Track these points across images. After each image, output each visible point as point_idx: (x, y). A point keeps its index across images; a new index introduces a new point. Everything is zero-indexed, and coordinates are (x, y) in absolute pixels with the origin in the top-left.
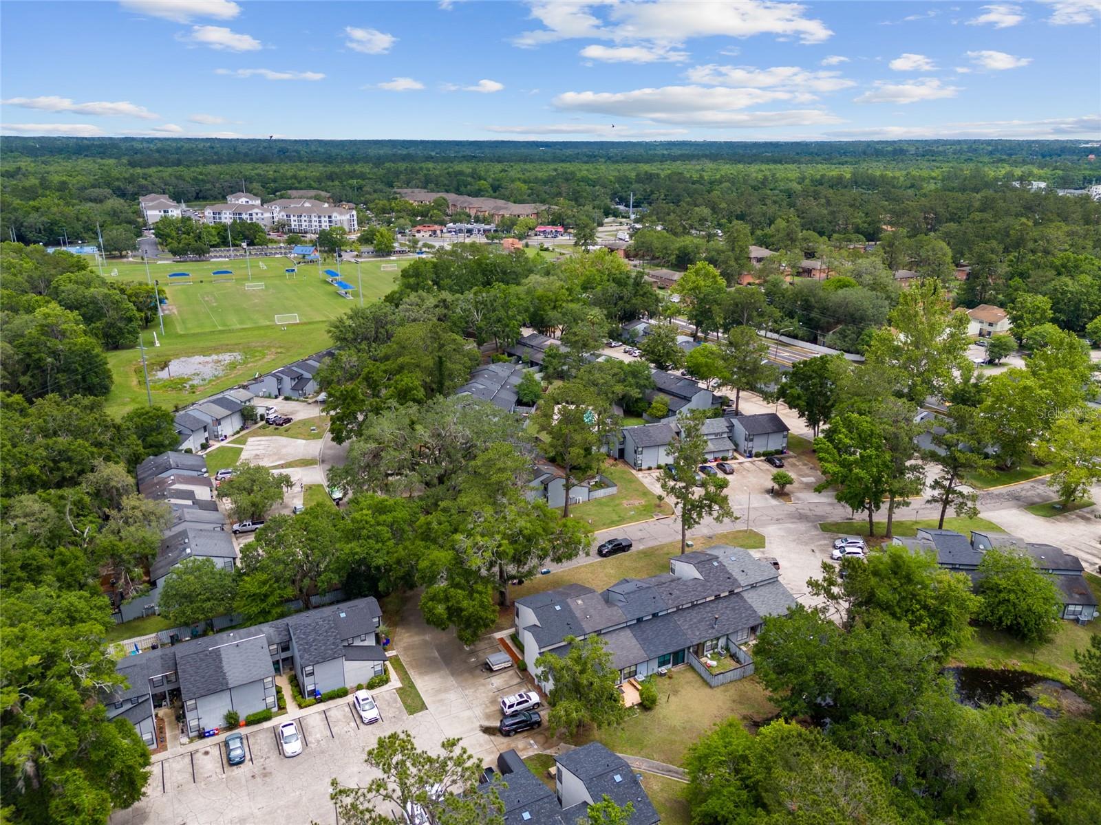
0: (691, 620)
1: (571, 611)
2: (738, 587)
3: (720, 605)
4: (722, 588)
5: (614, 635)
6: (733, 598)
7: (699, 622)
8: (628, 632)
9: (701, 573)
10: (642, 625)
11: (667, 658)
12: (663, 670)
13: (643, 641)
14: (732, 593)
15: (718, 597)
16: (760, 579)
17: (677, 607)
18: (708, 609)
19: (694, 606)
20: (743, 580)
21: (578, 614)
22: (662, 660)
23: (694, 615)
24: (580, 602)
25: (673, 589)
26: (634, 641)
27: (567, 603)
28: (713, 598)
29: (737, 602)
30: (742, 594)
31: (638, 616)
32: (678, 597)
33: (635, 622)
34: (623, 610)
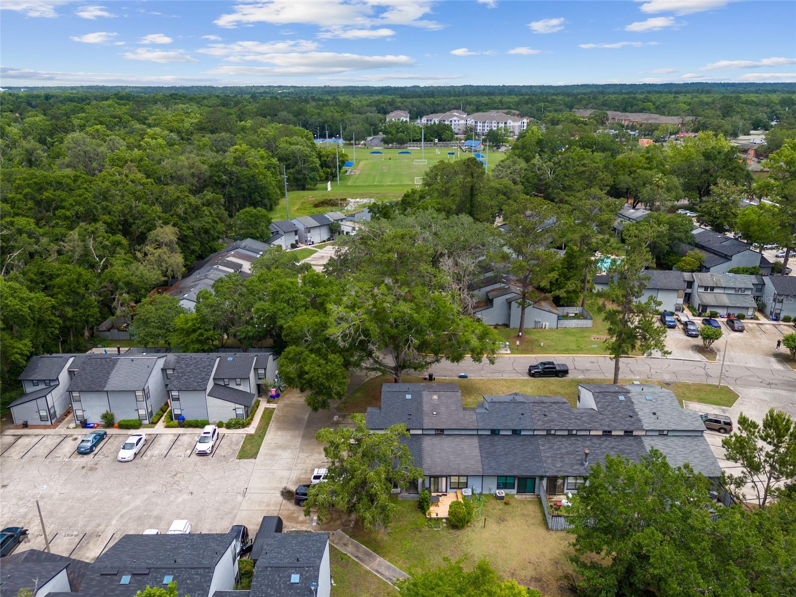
0: (559, 449)
1: (420, 404)
2: (640, 429)
3: (606, 443)
4: (615, 424)
5: (457, 439)
6: (628, 441)
7: (568, 453)
8: (475, 441)
9: (597, 403)
10: (496, 438)
11: (510, 481)
12: (502, 493)
13: (486, 455)
14: (628, 433)
15: (607, 434)
16: (674, 428)
17: (548, 431)
18: (588, 443)
19: (570, 435)
20: (648, 422)
21: (426, 408)
22: (503, 480)
23: (566, 446)
24: (435, 397)
25: (550, 411)
26: (477, 452)
27: (421, 396)
28: (600, 433)
29: (631, 445)
30: (643, 439)
31: (495, 428)
32: (553, 421)
33: (489, 433)
34: (479, 416)
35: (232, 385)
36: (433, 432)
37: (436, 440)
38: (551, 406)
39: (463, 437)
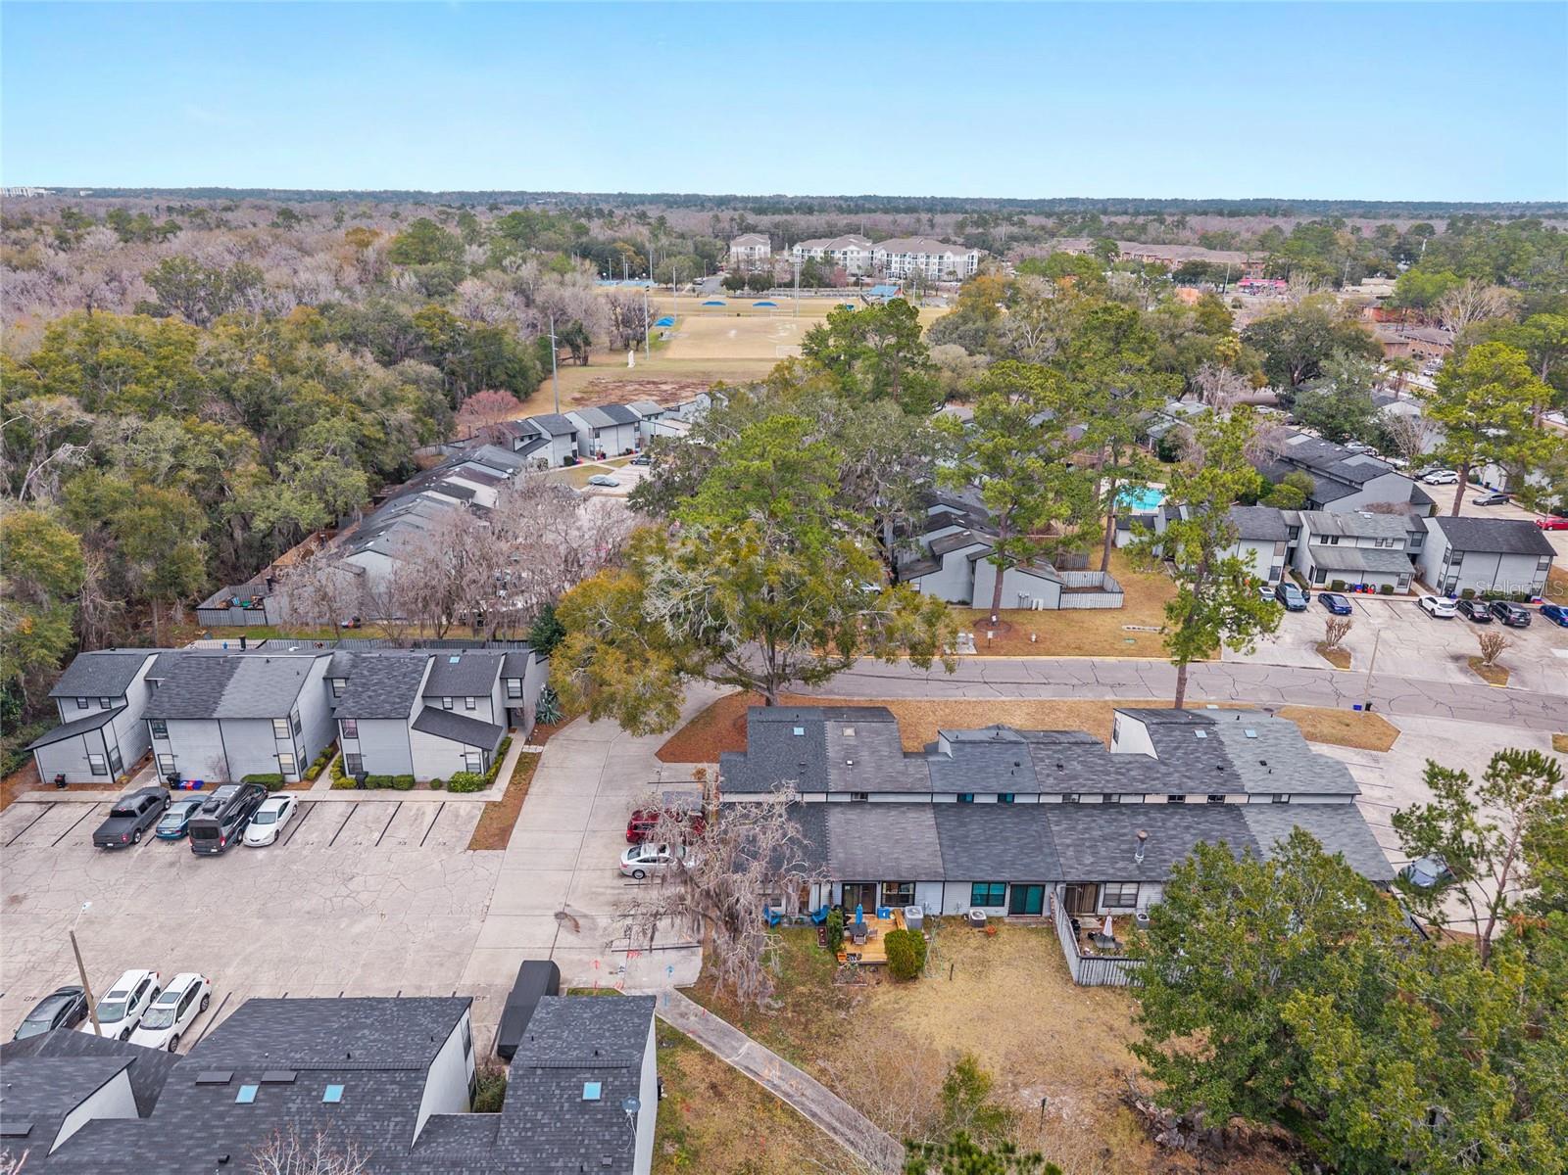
0: (1087, 830)
1: (821, 745)
2: (1235, 792)
3: (1176, 819)
4: (1191, 783)
5: (893, 813)
6: (1215, 818)
7: (1105, 838)
8: (928, 818)
9: (1155, 743)
10: (967, 811)
11: (995, 891)
12: (983, 913)
13: (950, 842)
14: (1216, 799)
15: (1176, 800)
16: (1302, 789)
17: (1066, 796)
18: (1142, 819)
19: (1109, 804)
20: (1252, 778)
21: (832, 752)
22: (983, 890)
23: (1101, 825)
24: (849, 732)
25: (1069, 759)
26: (931, 836)
27: (822, 731)
28: (1164, 800)
29: (1222, 823)
30: (1244, 811)
31: (966, 791)
32: (1075, 778)
33: (953, 799)
34: (934, 768)
35: (459, 709)
36: (847, 799)
37: (853, 815)
38: (1069, 749)
39: (904, 809)
